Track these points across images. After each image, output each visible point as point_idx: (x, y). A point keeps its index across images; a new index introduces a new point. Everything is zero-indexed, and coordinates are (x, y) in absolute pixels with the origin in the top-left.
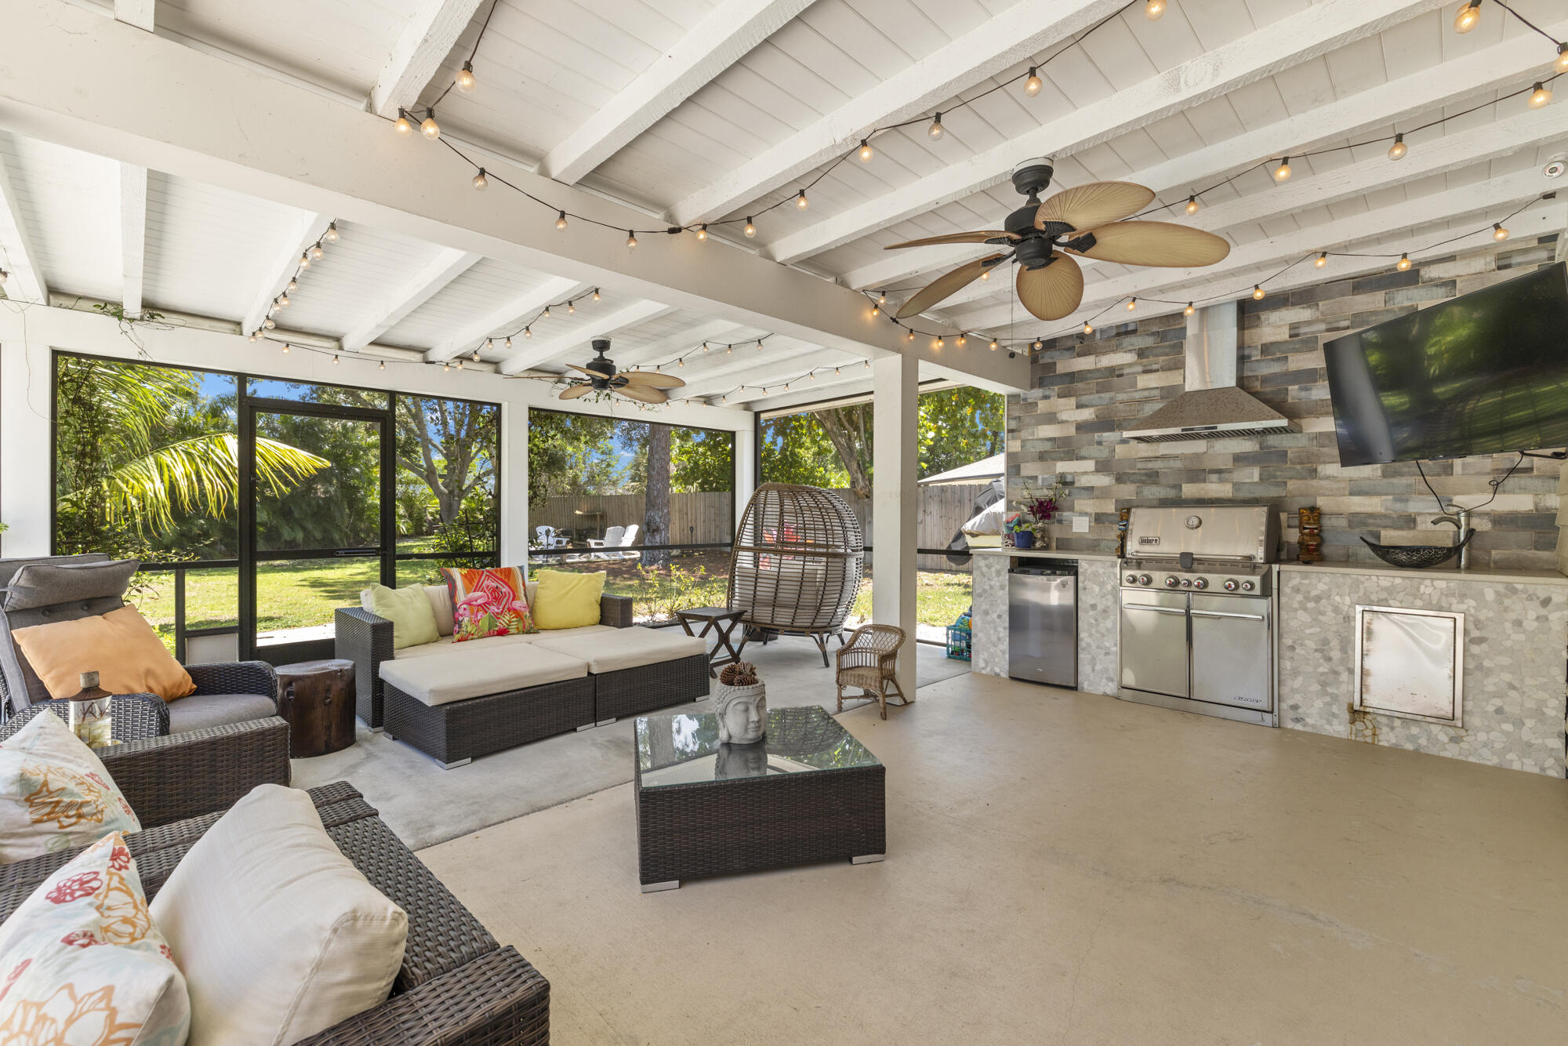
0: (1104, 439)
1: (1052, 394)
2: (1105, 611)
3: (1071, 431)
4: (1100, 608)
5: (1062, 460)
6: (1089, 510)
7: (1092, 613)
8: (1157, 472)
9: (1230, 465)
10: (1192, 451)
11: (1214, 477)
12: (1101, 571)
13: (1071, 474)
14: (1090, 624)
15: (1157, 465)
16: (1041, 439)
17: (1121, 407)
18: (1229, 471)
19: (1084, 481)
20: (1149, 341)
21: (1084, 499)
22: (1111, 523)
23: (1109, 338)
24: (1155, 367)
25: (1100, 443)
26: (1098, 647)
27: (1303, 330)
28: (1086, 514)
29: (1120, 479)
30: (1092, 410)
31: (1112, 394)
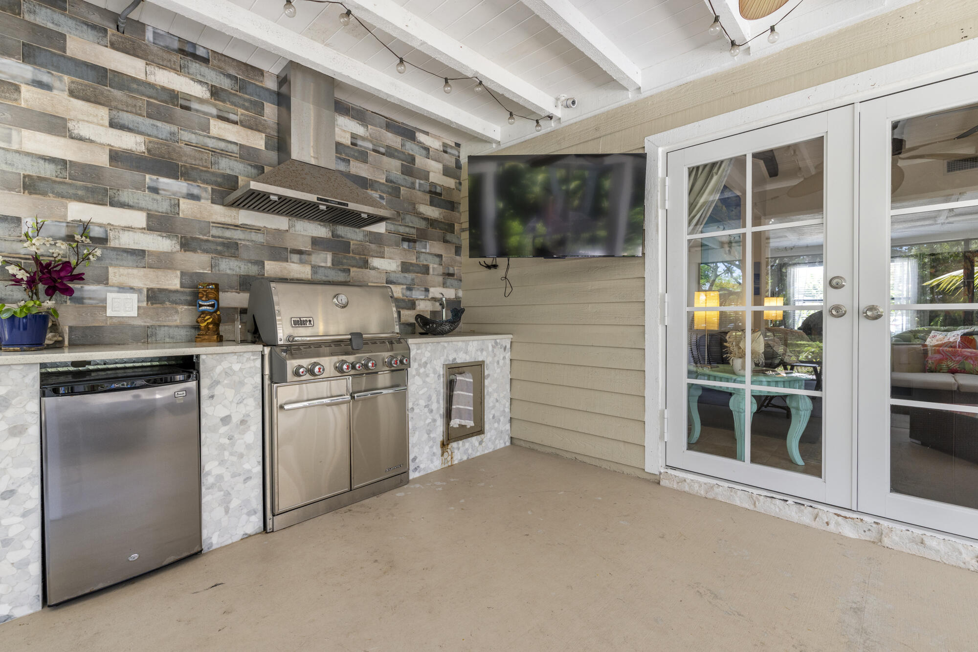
0: (161, 186)
1: (57, 84)
2: (243, 422)
3: (102, 159)
4: (235, 419)
5: (81, 199)
6: (137, 283)
7: (223, 430)
8: (237, 244)
9: (308, 248)
10: (274, 227)
11: (295, 257)
12: (236, 367)
13: (100, 225)
14: (222, 447)
15: (237, 235)
16: (28, 154)
17: (187, 149)
18: (308, 253)
19: (127, 240)
20: (225, 84)
21: (128, 267)
22: (175, 302)
23: (167, 49)
24: (232, 117)
25: (155, 190)
26: (234, 476)
27: (360, 142)
28: (132, 289)
29: (187, 244)
30: (140, 139)
31: (174, 128)
